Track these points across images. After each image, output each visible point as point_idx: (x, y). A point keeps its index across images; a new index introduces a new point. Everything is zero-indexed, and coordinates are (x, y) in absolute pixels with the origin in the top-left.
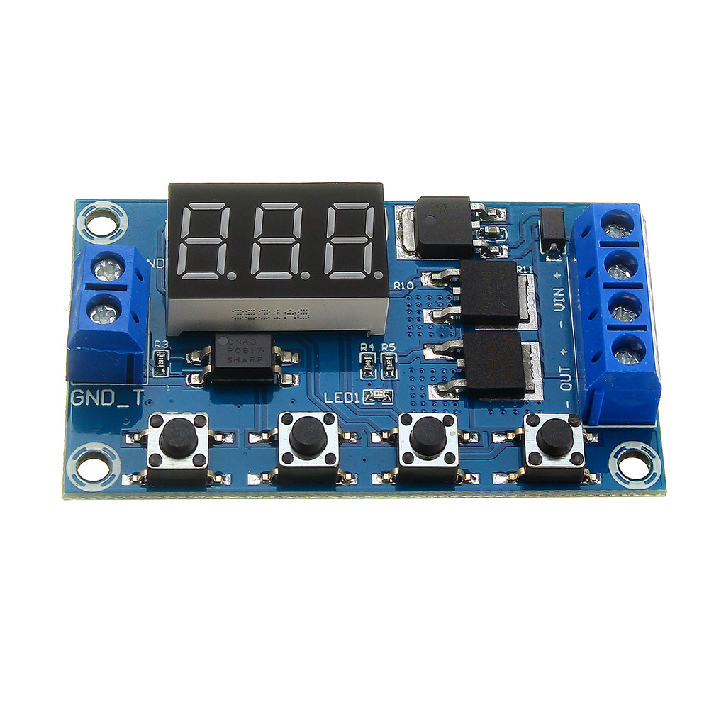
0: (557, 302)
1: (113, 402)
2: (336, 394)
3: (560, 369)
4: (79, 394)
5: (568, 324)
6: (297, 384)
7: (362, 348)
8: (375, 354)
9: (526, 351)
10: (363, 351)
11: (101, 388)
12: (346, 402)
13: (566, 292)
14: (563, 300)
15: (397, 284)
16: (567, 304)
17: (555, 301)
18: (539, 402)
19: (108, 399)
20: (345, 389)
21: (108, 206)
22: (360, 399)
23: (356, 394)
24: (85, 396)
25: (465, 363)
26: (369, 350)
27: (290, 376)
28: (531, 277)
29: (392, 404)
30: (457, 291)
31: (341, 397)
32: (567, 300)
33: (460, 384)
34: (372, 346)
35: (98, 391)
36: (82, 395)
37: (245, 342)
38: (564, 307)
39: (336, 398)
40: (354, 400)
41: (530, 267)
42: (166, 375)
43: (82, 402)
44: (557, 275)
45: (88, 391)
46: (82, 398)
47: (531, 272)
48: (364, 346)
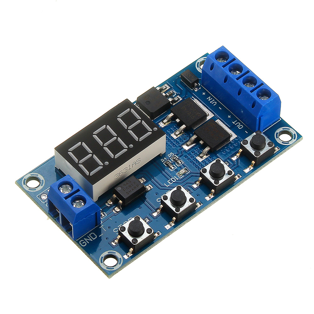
0: (212, 102)
1: (96, 236)
2: (168, 181)
3: (234, 123)
4: (82, 242)
5: (222, 107)
6: (152, 188)
8: (168, 160)
10: (164, 162)
11: (88, 234)
12: (174, 182)
13: (212, 97)
14: (214, 100)
16: (216, 101)
17: (211, 102)
18: (236, 138)
19: (94, 237)
20: (170, 178)
21: (29, 175)
23: (175, 177)
24: (85, 241)
26: (165, 160)
27: (148, 186)
28: (196, 100)
29: (190, 172)
30: (178, 120)
31: (171, 182)
33: (208, 149)
34: (165, 158)
35: (88, 236)
36: (83, 241)
37: (127, 184)
39: (169, 183)
40: (176, 179)
41: (193, 97)
42: (105, 215)
43: (86, 244)
44: (204, 94)
45: (85, 239)
46: (84, 242)
47: (194, 98)
48: (162, 160)
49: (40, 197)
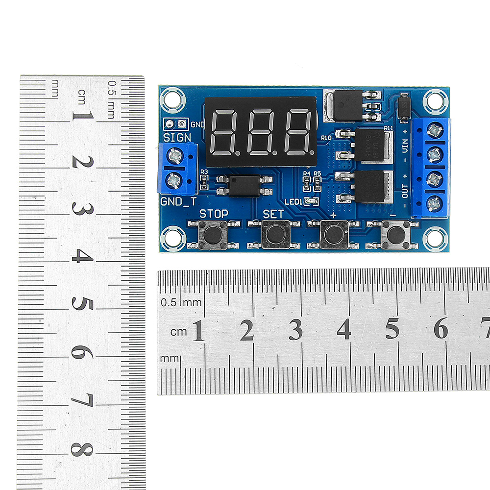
0: (404, 148)
1: (181, 204)
2: (291, 199)
3: (403, 186)
4: (164, 200)
5: (408, 160)
6: (271, 194)
7: (304, 174)
8: (311, 177)
9: (386, 177)
10: (305, 176)
11: (176, 196)
12: (296, 204)
13: (409, 141)
14: (407, 146)
15: (323, 137)
16: (409, 149)
17: (403, 146)
18: (391, 204)
19: (179, 203)
20: (296, 196)
22: (302, 203)
23: (301, 200)
25: (355, 187)
26: (308, 175)
28: (391, 133)
29: (318, 205)
30: (353, 145)
31: (293, 202)
32: (409, 146)
33: (352, 199)
34: (309, 173)
35: (174, 198)
36: (166, 200)
38: (407, 150)
39: (291, 202)
40: (300, 203)
41: (392, 127)
42: (207, 189)
43: (166, 204)
44: (405, 132)
45: (169, 198)
46: (166, 202)
47: (392, 130)
48: (305, 173)
49: (166, 120)
